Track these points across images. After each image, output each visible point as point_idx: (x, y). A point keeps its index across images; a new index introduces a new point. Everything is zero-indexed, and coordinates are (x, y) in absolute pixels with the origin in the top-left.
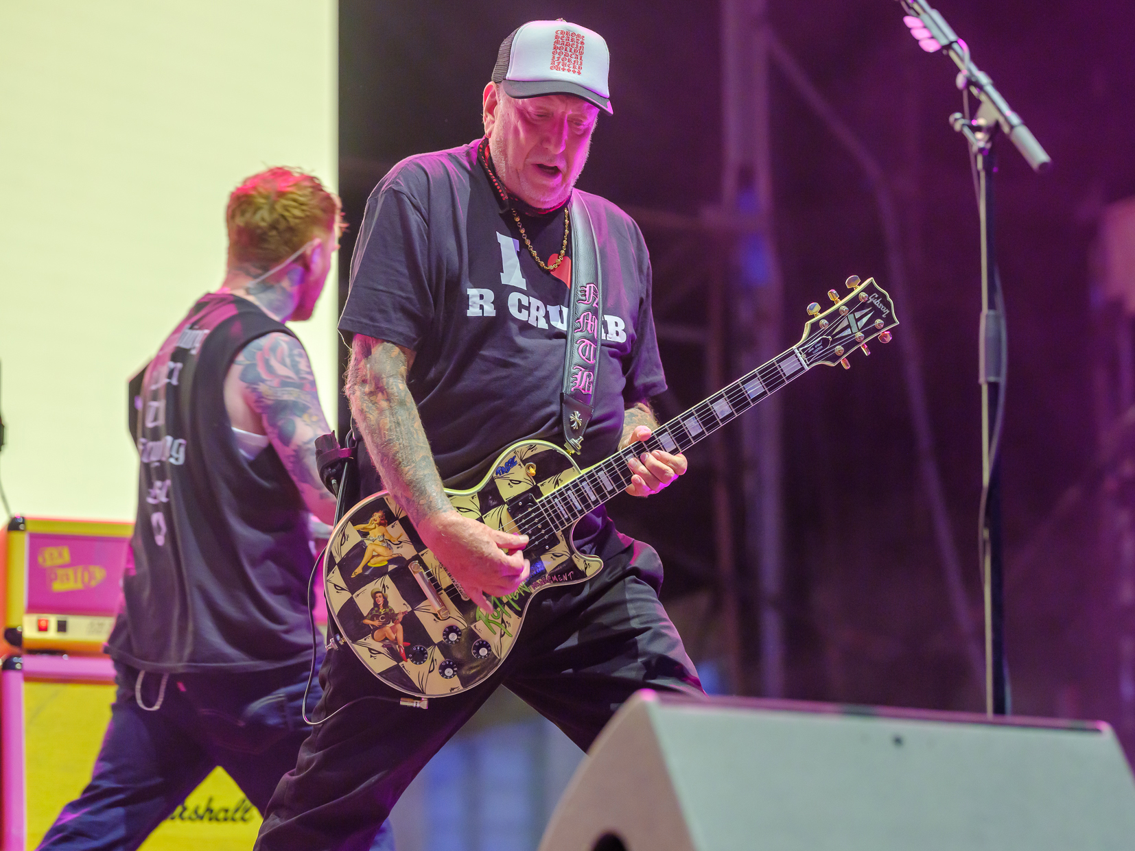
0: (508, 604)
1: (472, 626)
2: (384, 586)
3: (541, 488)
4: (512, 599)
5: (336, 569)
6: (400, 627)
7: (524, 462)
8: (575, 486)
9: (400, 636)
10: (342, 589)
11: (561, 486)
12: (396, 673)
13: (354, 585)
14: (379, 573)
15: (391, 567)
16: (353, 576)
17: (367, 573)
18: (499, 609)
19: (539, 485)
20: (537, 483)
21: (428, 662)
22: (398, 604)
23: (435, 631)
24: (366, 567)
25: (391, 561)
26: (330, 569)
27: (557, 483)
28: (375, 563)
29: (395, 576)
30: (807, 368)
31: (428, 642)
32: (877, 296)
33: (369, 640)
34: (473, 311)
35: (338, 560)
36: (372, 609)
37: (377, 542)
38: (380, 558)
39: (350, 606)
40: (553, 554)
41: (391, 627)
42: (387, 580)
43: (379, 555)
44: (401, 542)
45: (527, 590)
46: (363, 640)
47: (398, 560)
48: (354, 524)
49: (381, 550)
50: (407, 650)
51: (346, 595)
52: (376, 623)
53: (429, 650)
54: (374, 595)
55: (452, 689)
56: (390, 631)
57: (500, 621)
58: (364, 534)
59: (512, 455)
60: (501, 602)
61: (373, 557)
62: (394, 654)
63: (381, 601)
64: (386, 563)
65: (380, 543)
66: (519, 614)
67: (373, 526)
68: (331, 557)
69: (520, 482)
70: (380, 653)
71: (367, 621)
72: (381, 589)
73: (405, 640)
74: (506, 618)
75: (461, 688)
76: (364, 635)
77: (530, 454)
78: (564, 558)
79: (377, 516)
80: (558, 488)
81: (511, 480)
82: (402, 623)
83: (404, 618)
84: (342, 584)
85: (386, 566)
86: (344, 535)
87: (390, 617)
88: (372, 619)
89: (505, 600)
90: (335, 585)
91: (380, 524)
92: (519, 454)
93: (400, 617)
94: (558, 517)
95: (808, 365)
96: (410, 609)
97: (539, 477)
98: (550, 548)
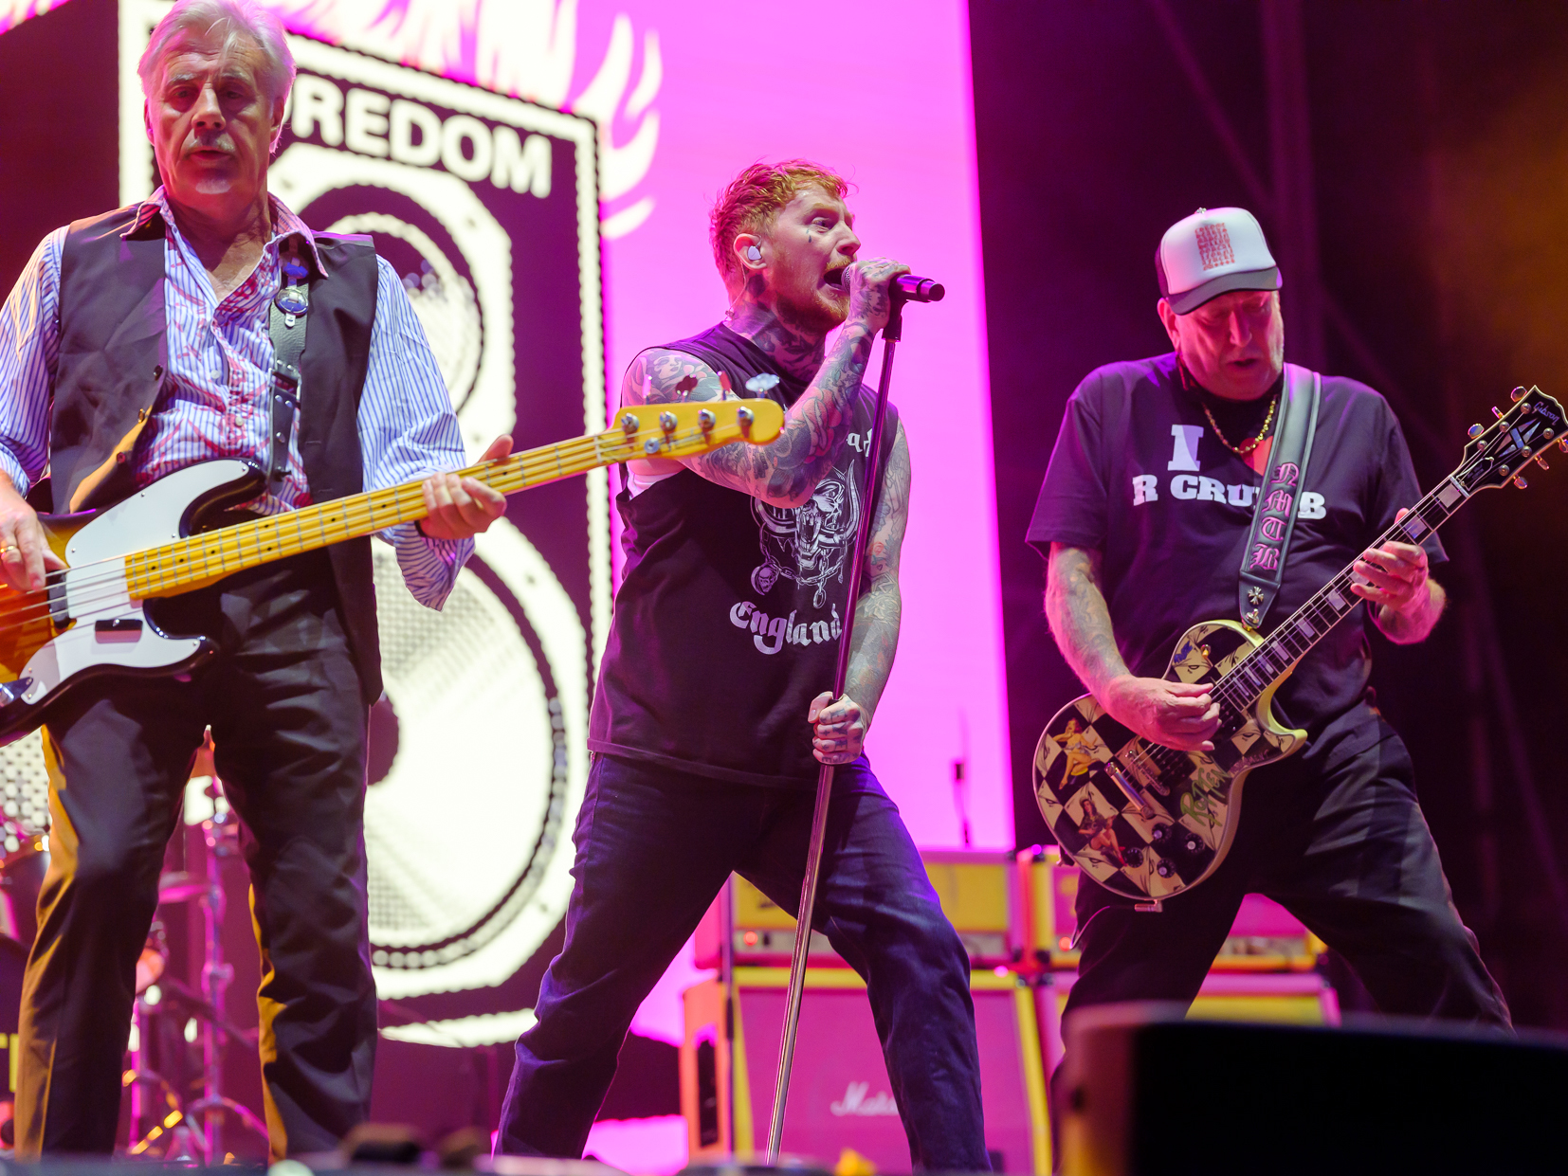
0: (1211, 793)
1: (1180, 821)
2: (1089, 794)
3: (1220, 670)
4: (1214, 788)
5: (1045, 783)
6: (1112, 832)
7: (1199, 645)
8: (1251, 660)
9: (1114, 841)
10: (1054, 802)
11: (1238, 663)
12: (1120, 880)
13: (1063, 796)
14: (1083, 780)
15: (1092, 773)
16: (1061, 788)
17: (1072, 783)
18: (1202, 800)
19: (1216, 666)
20: (1214, 664)
21: (1146, 863)
22: (1106, 810)
23: (1145, 832)
24: (1070, 777)
25: (1091, 767)
26: (1039, 785)
27: (1234, 661)
28: (1078, 772)
29: (1096, 781)
30: (1468, 496)
31: (1142, 844)
32: (1542, 404)
33: (1088, 850)
34: (1138, 500)
35: (1044, 774)
36: (1084, 819)
37: (1075, 750)
38: (1080, 766)
39: (1064, 817)
40: (1244, 735)
41: (1104, 834)
42: (1091, 787)
43: (1079, 763)
44: (1096, 747)
45: (1226, 775)
46: (1082, 851)
47: (1098, 765)
48: (1053, 736)
49: (1080, 757)
50: (1124, 854)
51: (1058, 808)
52: (1090, 832)
53: (1144, 852)
54: (1082, 804)
55: (1175, 888)
56: (1104, 838)
57: (1206, 811)
58: (1063, 744)
59: (1186, 640)
60: (1203, 792)
61: (1074, 765)
62: (1113, 861)
63: (1090, 810)
64: (1086, 770)
65: (1078, 751)
66: (1224, 801)
67: (1069, 735)
68: (1038, 773)
69: (1198, 666)
70: (1100, 861)
71: (1082, 831)
72: (1087, 796)
73: (1120, 844)
74: (1212, 808)
75: (1183, 885)
76: (1082, 846)
77: (1203, 636)
78: (1255, 738)
79: (1072, 724)
80: (1235, 666)
81: (1190, 666)
82: (1113, 828)
83: (1114, 822)
84: (1053, 797)
85: (1087, 774)
86: (1045, 748)
87: (1101, 823)
88: (1086, 828)
89: (1207, 789)
90: (1047, 800)
91: (1076, 732)
92: (1192, 638)
93: (1110, 822)
94: (1239, 696)
95: (1469, 492)
96: (1117, 813)
97: (1215, 657)
98: (1237, 729)
